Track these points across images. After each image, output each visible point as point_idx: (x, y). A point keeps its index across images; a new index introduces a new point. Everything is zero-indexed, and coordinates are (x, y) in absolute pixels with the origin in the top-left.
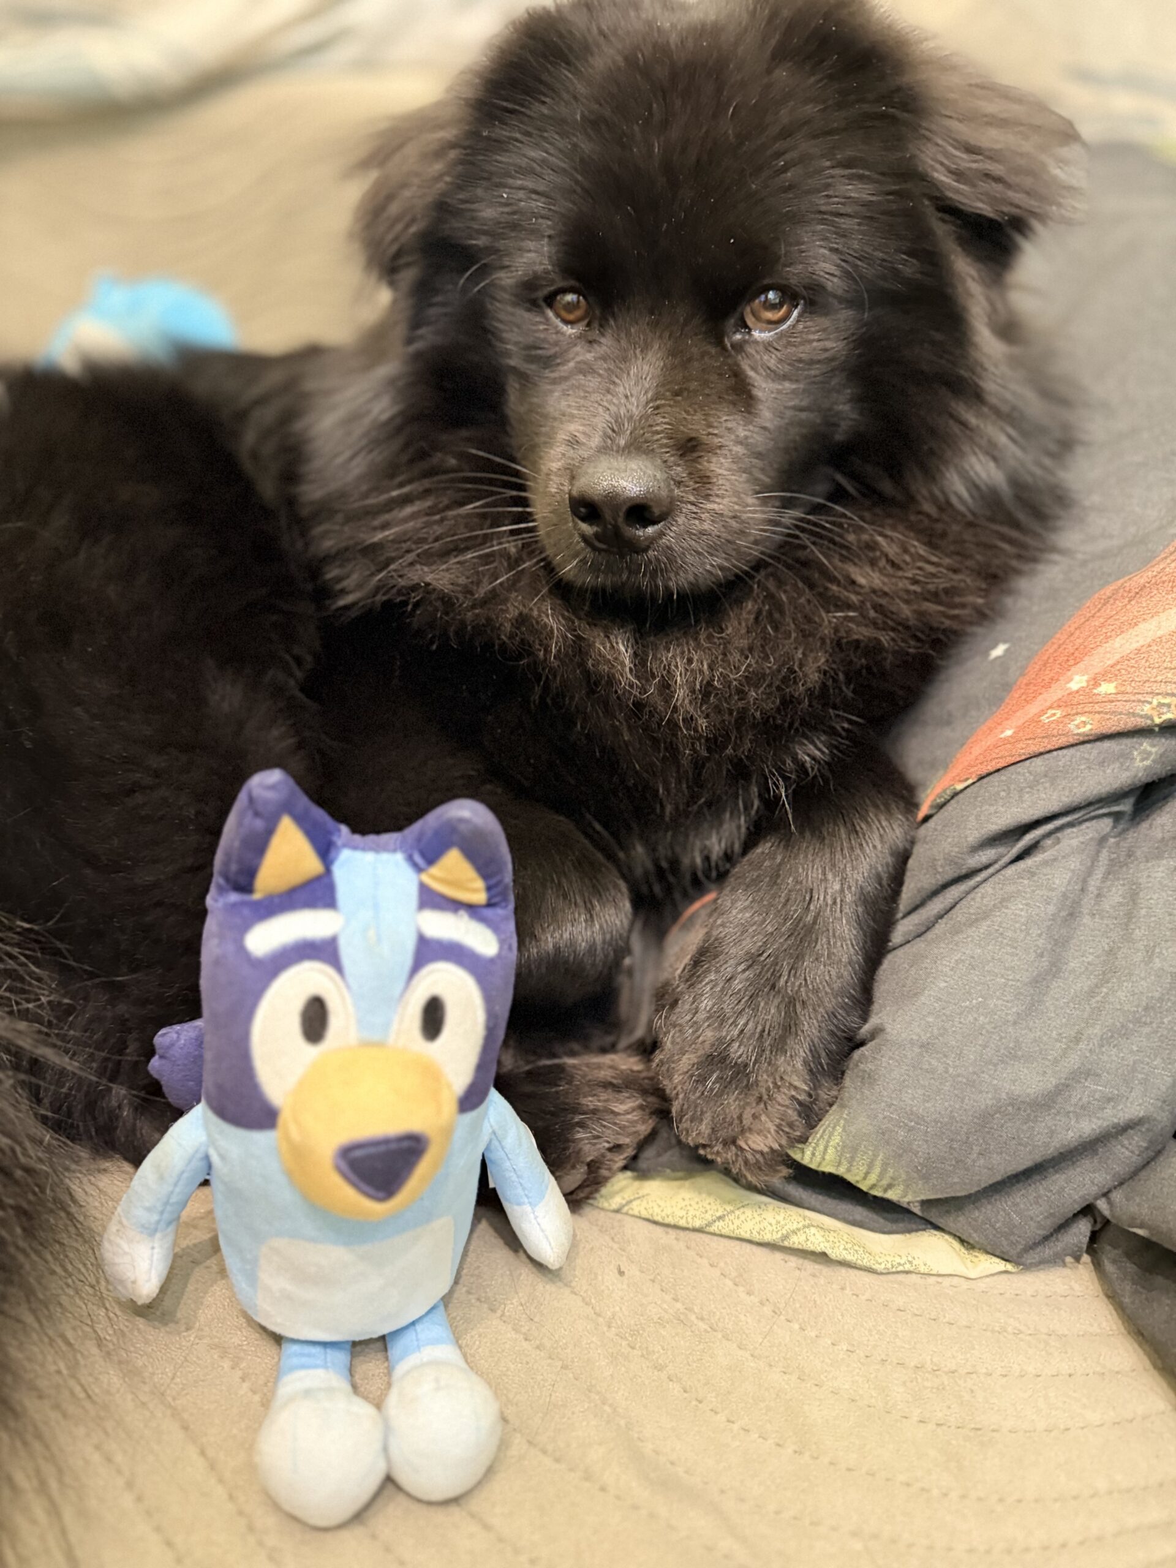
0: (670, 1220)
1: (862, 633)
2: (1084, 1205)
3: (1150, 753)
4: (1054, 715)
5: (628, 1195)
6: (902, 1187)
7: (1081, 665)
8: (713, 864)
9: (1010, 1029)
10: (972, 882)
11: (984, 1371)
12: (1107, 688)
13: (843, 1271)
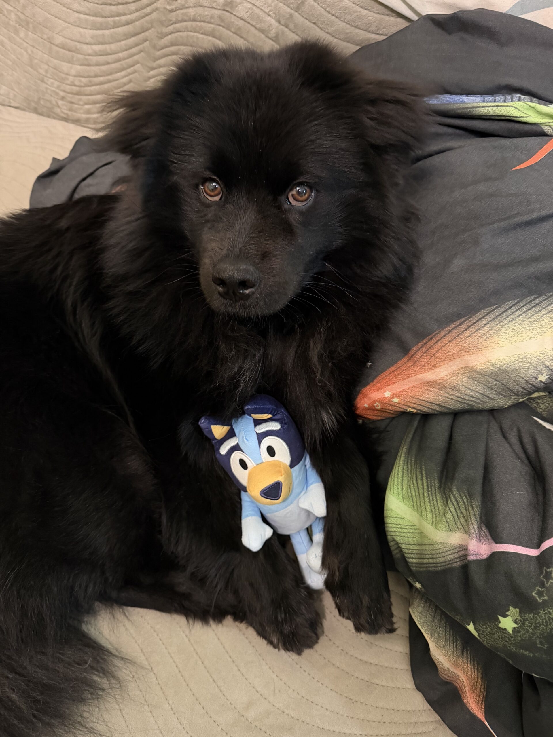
12: (396, 399)
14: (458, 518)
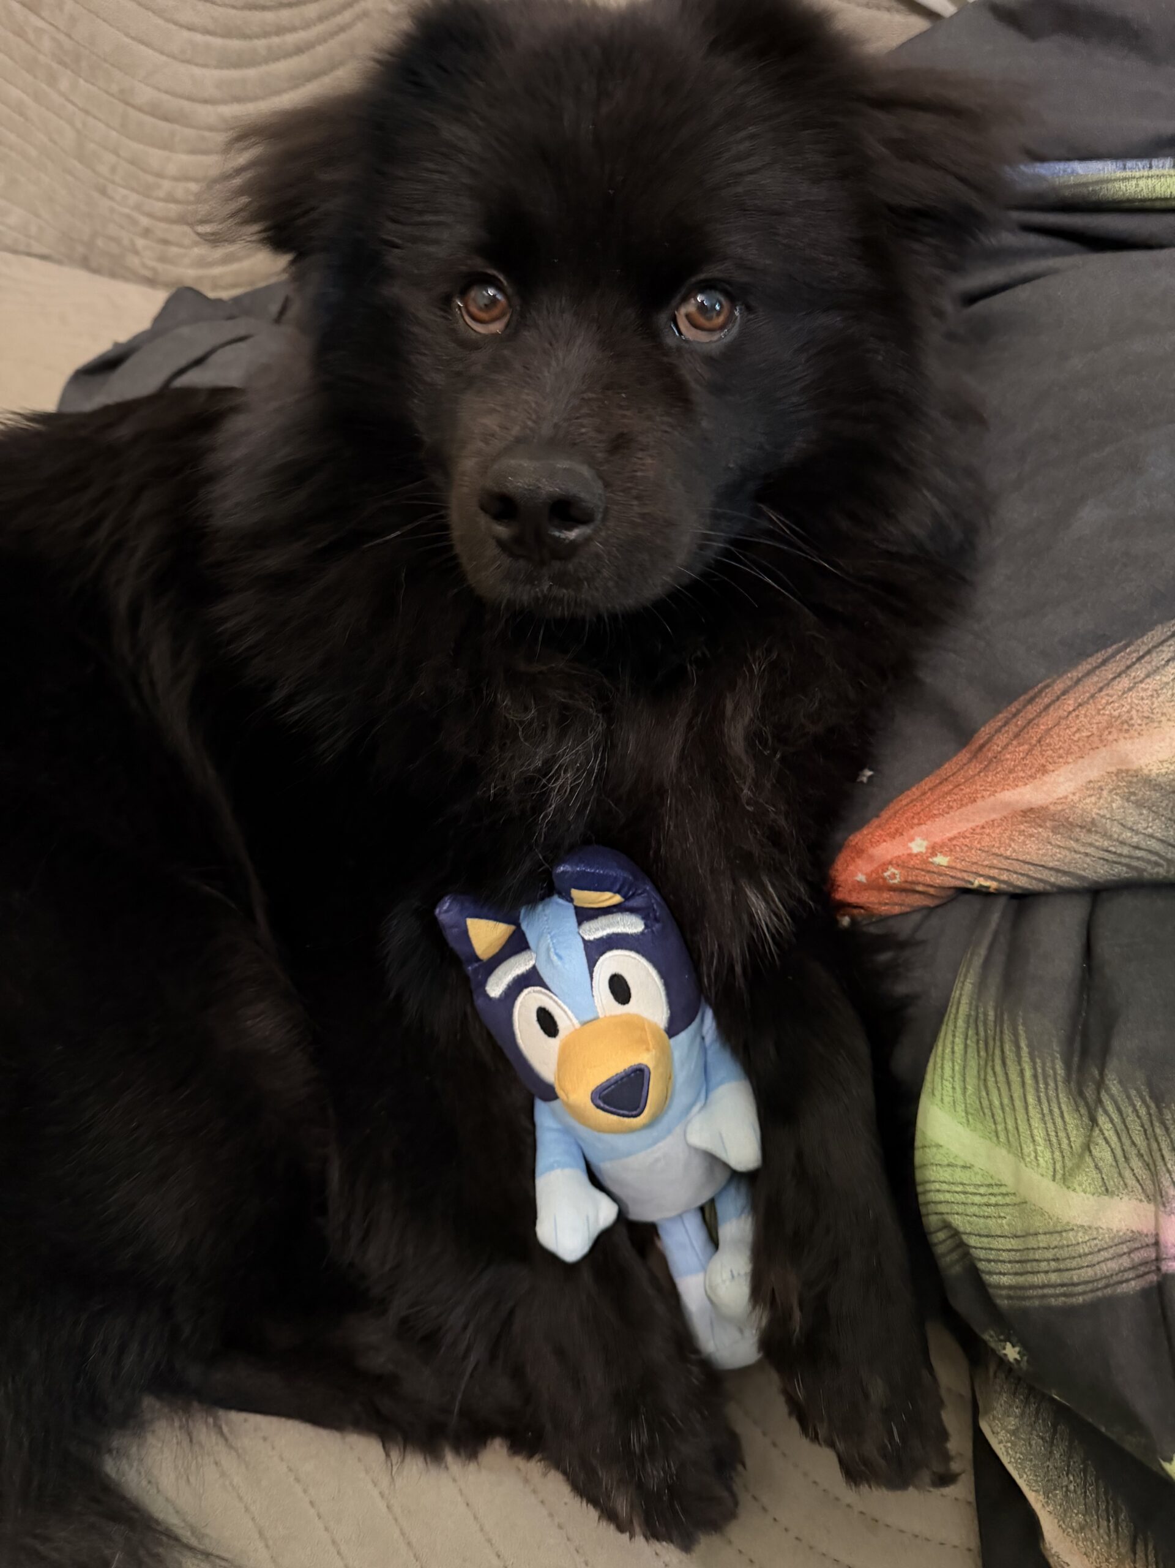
7: (923, 828)
14: (1125, 1157)
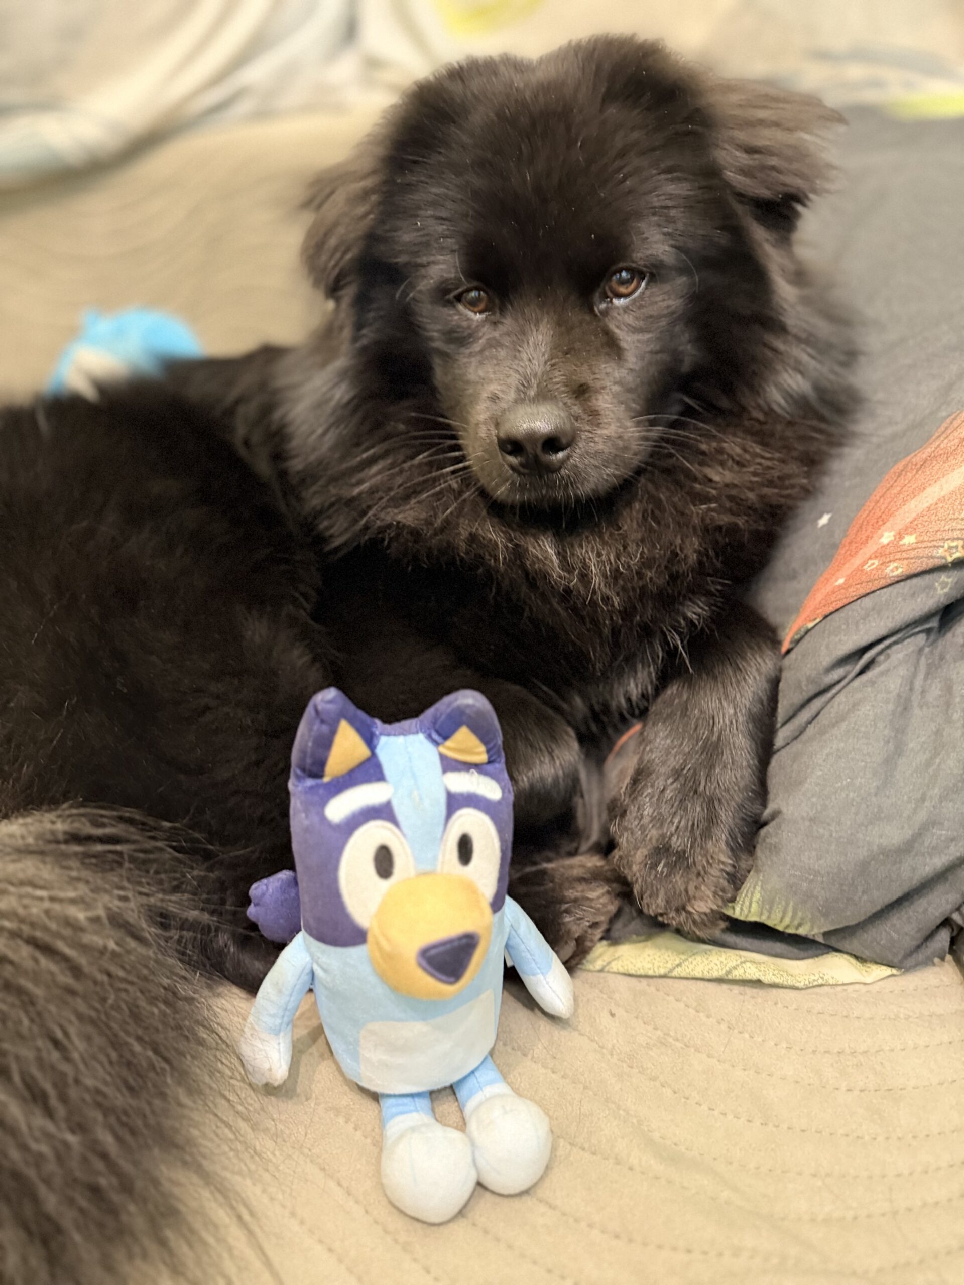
0: (642, 972)
1: (724, 519)
2: (943, 918)
3: (947, 584)
4: (873, 564)
5: (607, 957)
6: (809, 924)
7: (888, 524)
8: (634, 704)
9: (874, 799)
10: (829, 695)
11: (888, 1048)
12: (909, 539)
13: (774, 991)
